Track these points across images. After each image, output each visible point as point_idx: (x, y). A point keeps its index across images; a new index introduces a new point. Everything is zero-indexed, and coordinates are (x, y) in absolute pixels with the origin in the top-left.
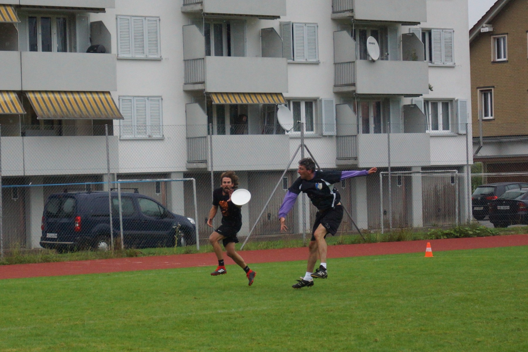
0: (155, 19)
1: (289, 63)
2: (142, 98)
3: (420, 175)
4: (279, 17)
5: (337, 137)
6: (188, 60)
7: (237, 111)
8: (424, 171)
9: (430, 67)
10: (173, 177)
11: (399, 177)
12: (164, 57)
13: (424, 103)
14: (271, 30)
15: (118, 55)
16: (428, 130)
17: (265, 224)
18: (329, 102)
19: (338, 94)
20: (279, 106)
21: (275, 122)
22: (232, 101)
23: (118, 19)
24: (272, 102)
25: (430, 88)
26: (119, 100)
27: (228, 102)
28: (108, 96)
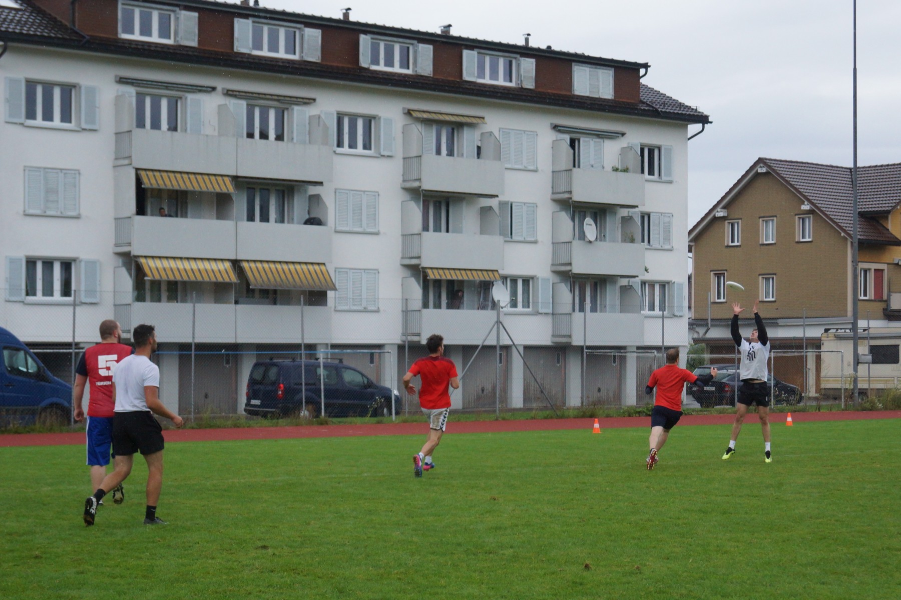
0: (373, 194)
1: (506, 241)
2: (359, 271)
3: (635, 354)
4: (497, 196)
5: (553, 314)
6: (406, 235)
7: (454, 287)
8: (639, 351)
9: (646, 249)
10: (387, 349)
11: (614, 356)
12: (382, 231)
13: (641, 285)
14: (490, 208)
15: (335, 227)
16: (644, 310)
17: (479, 398)
18: (546, 280)
19: (556, 273)
20: (494, 283)
21: (490, 299)
22: (449, 276)
23: (337, 193)
24: (488, 279)
25: (646, 270)
26: (335, 271)
27: (444, 277)
28: (323, 267)
